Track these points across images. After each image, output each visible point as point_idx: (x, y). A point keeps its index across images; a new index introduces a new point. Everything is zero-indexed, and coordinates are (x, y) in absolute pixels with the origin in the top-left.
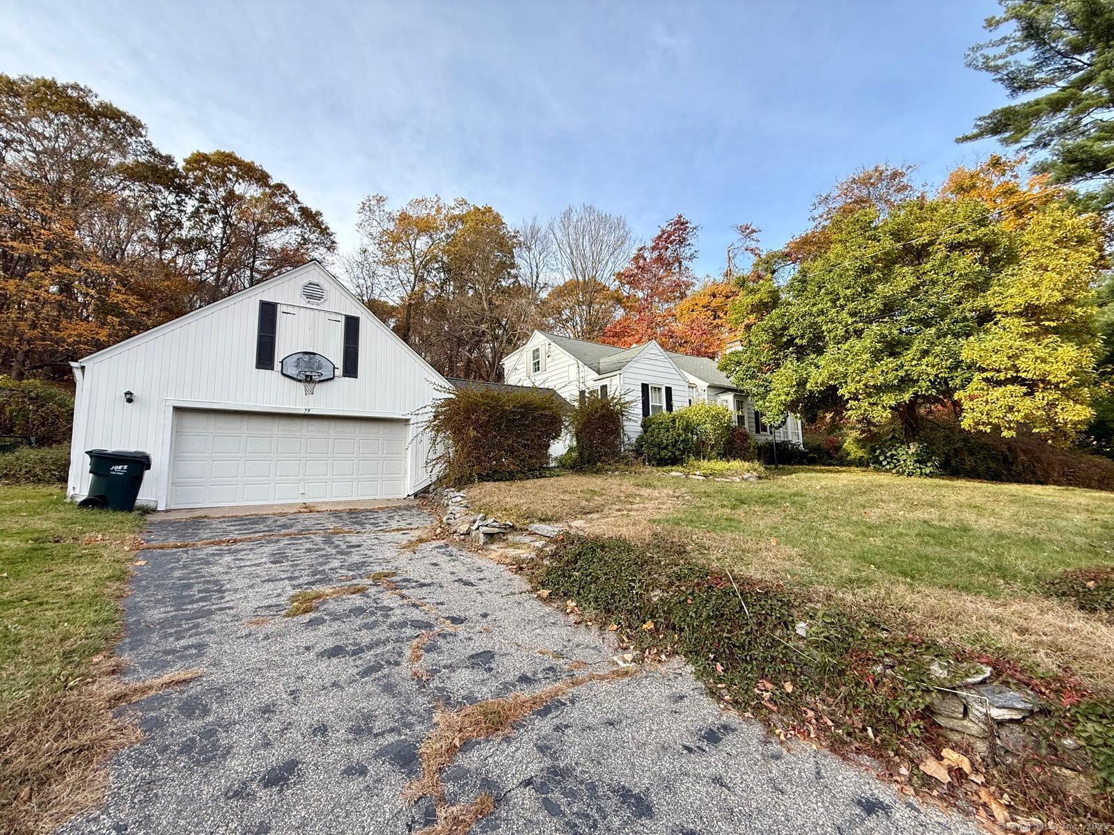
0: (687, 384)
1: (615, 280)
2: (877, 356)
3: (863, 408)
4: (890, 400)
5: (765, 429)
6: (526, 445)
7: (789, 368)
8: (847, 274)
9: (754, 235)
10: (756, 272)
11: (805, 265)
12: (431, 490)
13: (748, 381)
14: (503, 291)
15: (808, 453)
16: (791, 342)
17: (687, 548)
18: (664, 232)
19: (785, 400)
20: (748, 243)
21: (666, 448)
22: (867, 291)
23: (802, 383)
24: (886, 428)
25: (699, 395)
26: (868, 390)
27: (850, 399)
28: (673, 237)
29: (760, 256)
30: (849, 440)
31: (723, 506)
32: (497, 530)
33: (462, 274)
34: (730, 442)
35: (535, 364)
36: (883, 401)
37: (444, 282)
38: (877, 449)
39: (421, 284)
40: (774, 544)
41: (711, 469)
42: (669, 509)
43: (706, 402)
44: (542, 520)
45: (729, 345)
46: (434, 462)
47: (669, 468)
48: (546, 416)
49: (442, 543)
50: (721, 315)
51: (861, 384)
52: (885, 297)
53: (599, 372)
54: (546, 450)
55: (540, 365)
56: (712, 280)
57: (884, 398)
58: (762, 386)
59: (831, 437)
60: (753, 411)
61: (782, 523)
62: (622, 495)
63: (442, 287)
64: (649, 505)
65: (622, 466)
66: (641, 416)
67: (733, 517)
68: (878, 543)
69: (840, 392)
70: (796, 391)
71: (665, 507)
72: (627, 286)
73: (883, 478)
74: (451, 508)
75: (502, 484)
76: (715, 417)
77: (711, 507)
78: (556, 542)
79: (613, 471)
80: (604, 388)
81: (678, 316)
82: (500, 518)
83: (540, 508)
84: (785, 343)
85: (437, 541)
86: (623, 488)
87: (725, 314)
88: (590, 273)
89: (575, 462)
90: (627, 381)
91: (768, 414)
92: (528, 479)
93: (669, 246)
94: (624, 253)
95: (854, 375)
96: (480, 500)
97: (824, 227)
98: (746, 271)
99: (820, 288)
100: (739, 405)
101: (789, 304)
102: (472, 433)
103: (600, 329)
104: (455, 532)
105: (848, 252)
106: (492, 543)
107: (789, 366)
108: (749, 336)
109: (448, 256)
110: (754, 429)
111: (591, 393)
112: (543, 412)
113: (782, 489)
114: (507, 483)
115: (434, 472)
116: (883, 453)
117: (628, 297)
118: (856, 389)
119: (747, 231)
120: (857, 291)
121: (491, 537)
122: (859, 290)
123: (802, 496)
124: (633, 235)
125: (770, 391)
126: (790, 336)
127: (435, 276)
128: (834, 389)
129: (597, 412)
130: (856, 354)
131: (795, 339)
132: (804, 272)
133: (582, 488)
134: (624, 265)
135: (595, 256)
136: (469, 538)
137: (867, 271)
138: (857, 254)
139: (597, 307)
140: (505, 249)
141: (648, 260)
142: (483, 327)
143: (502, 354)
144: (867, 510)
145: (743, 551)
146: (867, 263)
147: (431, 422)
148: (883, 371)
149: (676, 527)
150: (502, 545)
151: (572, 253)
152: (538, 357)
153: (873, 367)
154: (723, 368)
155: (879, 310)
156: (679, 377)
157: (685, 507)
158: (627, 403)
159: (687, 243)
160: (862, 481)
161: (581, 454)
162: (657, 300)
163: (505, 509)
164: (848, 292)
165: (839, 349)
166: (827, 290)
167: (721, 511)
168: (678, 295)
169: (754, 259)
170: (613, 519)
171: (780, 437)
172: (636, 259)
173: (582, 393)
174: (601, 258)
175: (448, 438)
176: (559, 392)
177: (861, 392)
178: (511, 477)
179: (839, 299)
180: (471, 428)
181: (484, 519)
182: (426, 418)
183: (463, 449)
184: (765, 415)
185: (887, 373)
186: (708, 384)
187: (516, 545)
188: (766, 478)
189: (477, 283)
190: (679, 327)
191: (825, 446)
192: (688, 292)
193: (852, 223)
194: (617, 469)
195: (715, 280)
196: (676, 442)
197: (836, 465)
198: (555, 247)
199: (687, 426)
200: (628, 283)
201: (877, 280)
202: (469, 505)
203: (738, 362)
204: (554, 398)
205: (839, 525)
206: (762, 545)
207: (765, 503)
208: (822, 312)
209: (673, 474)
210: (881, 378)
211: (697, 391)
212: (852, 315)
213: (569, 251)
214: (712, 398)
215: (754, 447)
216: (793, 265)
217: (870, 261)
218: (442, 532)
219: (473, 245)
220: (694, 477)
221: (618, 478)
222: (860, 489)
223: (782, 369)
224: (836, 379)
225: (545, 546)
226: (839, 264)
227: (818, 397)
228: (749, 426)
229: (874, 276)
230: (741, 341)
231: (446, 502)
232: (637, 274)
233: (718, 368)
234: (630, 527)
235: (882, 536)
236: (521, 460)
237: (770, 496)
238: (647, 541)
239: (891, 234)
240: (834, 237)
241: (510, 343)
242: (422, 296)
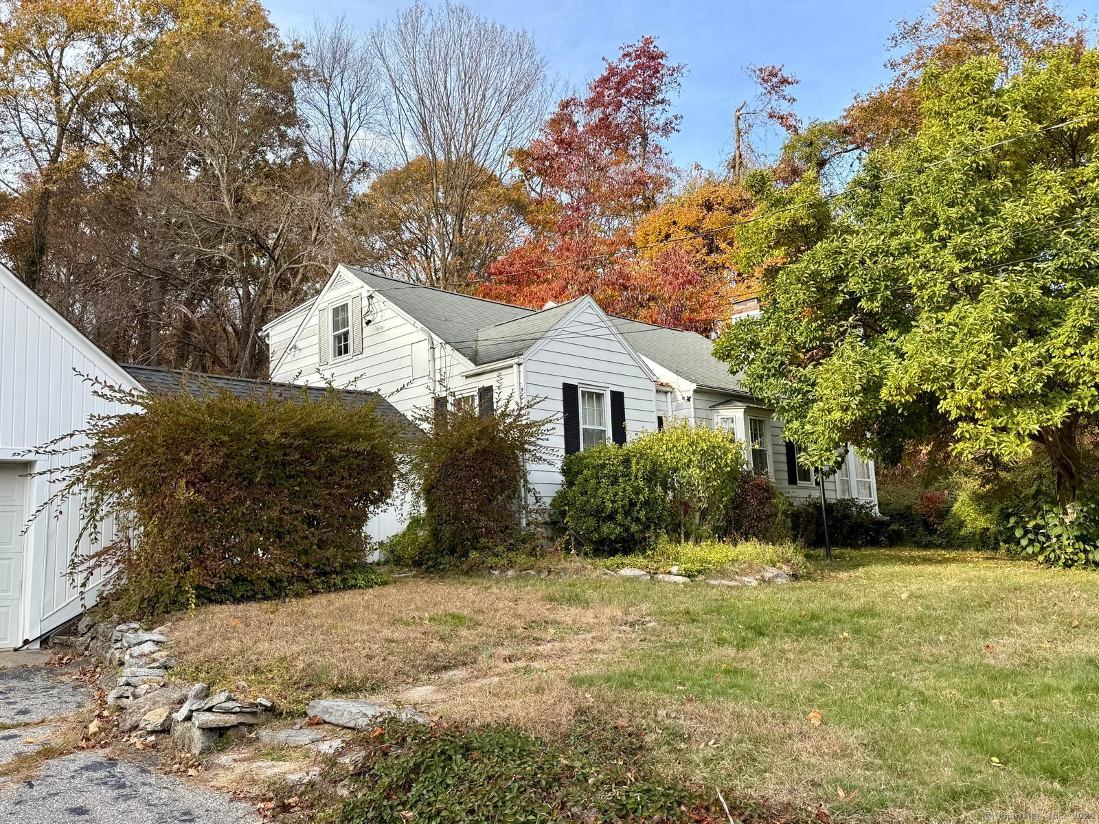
0: (653, 387)
1: (512, 164)
2: (1005, 337)
3: (983, 437)
4: (1029, 421)
5: (805, 476)
6: (314, 518)
7: (849, 358)
8: (951, 178)
9: (787, 90)
10: (788, 161)
11: (877, 154)
12: (82, 626)
13: (771, 380)
14: (271, 175)
15: (888, 524)
16: (852, 303)
17: (647, 739)
18: (613, 72)
19: (841, 420)
20: (773, 103)
21: (611, 517)
22: (985, 211)
23: (872, 387)
24: (1027, 473)
25: (678, 408)
26: (991, 403)
27: (960, 418)
28: (632, 83)
29: (796, 131)
30: (963, 496)
31: (721, 642)
32: (232, 719)
33: (173, 132)
34: (738, 504)
35: (338, 338)
36: (1018, 424)
37: (132, 145)
38: (1010, 515)
39: (75, 147)
40: (817, 723)
41: (702, 561)
42: (614, 651)
43: (692, 422)
44: (338, 691)
45: (736, 307)
46: (92, 562)
47: (617, 559)
48: (359, 454)
49: (100, 755)
50: (723, 245)
51: (979, 390)
52: (1017, 226)
53: (475, 359)
54: (359, 526)
55: (350, 342)
56: (705, 174)
57: (1019, 418)
58: (799, 391)
59: (931, 491)
60: (781, 442)
61: (834, 676)
62: (518, 622)
63: (125, 159)
64: (572, 644)
65: (522, 559)
66: (562, 452)
67: (739, 666)
68: (1009, 710)
69: (942, 406)
70: (861, 403)
71: (605, 647)
72: (537, 179)
73: (1023, 574)
74: (127, 671)
75: (253, 610)
76: (709, 455)
77: (698, 644)
78: (365, 742)
79: (504, 570)
80: (486, 393)
81: (639, 245)
82: (243, 691)
83: (337, 664)
84: (840, 307)
85: (88, 753)
86: (521, 609)
87: (731, 244)
88: (460, 145)
89: (423, 550)
90: (534, 378)
91: (812, 447)
92: (315, 593)
93: (624, 101)
94: (532, 109)
95: (967, 372)
96: (197, 649)
97: (912, 82)
98: (772, 158)
99: (904, 202)
100: (756, 428)
101: (848, 230)
102: (184, 494)
103: (482, 265)
104: (135, 727)
105: (952, 136)
106: (222, 750)
107: (848, 352)
108: (772, 292)
109: (142, 89)
110: (785, 476)
111: (458, 403)
112: (353, 446)
113: (838, 600)
114: (266, 605)
115: (90, 585)
116: (1021, 523)
117: (539, 203)
118: (971, 400)
119: (775, 81)
120: (968, 211)
121: (219, 736)
122: (972, 209)
123: (874, 615)
124: (550, 73)
125: (814, 401)
126: (851, 294)
127: (109, 132)
128: (931, 399)
129: (469, 444)
130: (969, 332)
131: (859, 299)
132: (875, 171)
133: (432, 611)
134: (531, 135)
135: (471, 111)
136: (167, 741)
137: (986, 173)
138: (967, 140)
139: (475, 219)
140: (275, 81)
141: (580, 129)
142: (223, 250)
143: (265, 310)
144: (991, 641)
145: (757, 741)
146: (985, 159)
147: (85, 468)
148: (1016, 367)
149: (626, 693)
150: (246, 752)
151: (422, 101)
152: (345, 323)
153: (999, 357)
154: (724, 354)
155: (1005, 248)
156: (636, 371)
157: (645, 645)
158: (534, 424)
159: (659, 97)
160: (984, 581)
161: (435, 534)
162: (598, 209)
163: (257, 670)
164: (953, 212)
165: (938, 322)
166: (915, 206)
167: (717, 653)
168: (640, 202)
169: (785, 136)
170: (496, 679)
171: (834, 492)
172: (556, 123)
173: (440, 403)
174: (483, 118)
175: (127, 505)
176: (389, 400)
177: (978, 405)
178: (275, 590)
179: (936, 225)
180: (183, 482)
181: (206, 694)
182: (74, 459)
183: (161, 531)
184: (805, 450)
185: (1023, 370)
186: (694, 386)
187: (278, 752)
188: (809, 576)
189: (207, 153)
190: (640, 267)
191: (919, 508)
192: (659, 198)
193: (957, 80)
194: (511, 564)
195: (711, 174)
196: (632, 504)
197: (940, 546)
198: (384, 86)
199: (654, 472)
200: (539, 172)
201: (1002, 192)
202: (173, 662)
203: (751, 343)
204: (378, 414)
205: (939, 675)
206: (794, 726)
207: (802, 633)
208: (906, 249)
209: (627, 572)
210: (1014, 379)
211: (674, 399)
212: (962, 255)
213: (415, 97)
214: (702, 414)
215: (785, 513)
216: (857, 152)
217: (990, 155)
218: (101, 730)
219: (198, 69)
220: (667, 578)
221: (513, 585)
222: (980, 597)
223: (835, 358)
224: (935, 380)
225: (339, 753)
226: (936, 158)
227: (902, 414)
228: (774, 472)
229: (998, 184)
230: (759, 300)
231: (118, 655)
232: (557, 155)
233: (715, 354)
234: (530, 698)
235: (1015, 694)
236: (300, 553)
237: (814, 617)
238: (563, 729)
239: (1025, 107)
240: (926, 105)
241: (285, 289)
242: (77, 176)
